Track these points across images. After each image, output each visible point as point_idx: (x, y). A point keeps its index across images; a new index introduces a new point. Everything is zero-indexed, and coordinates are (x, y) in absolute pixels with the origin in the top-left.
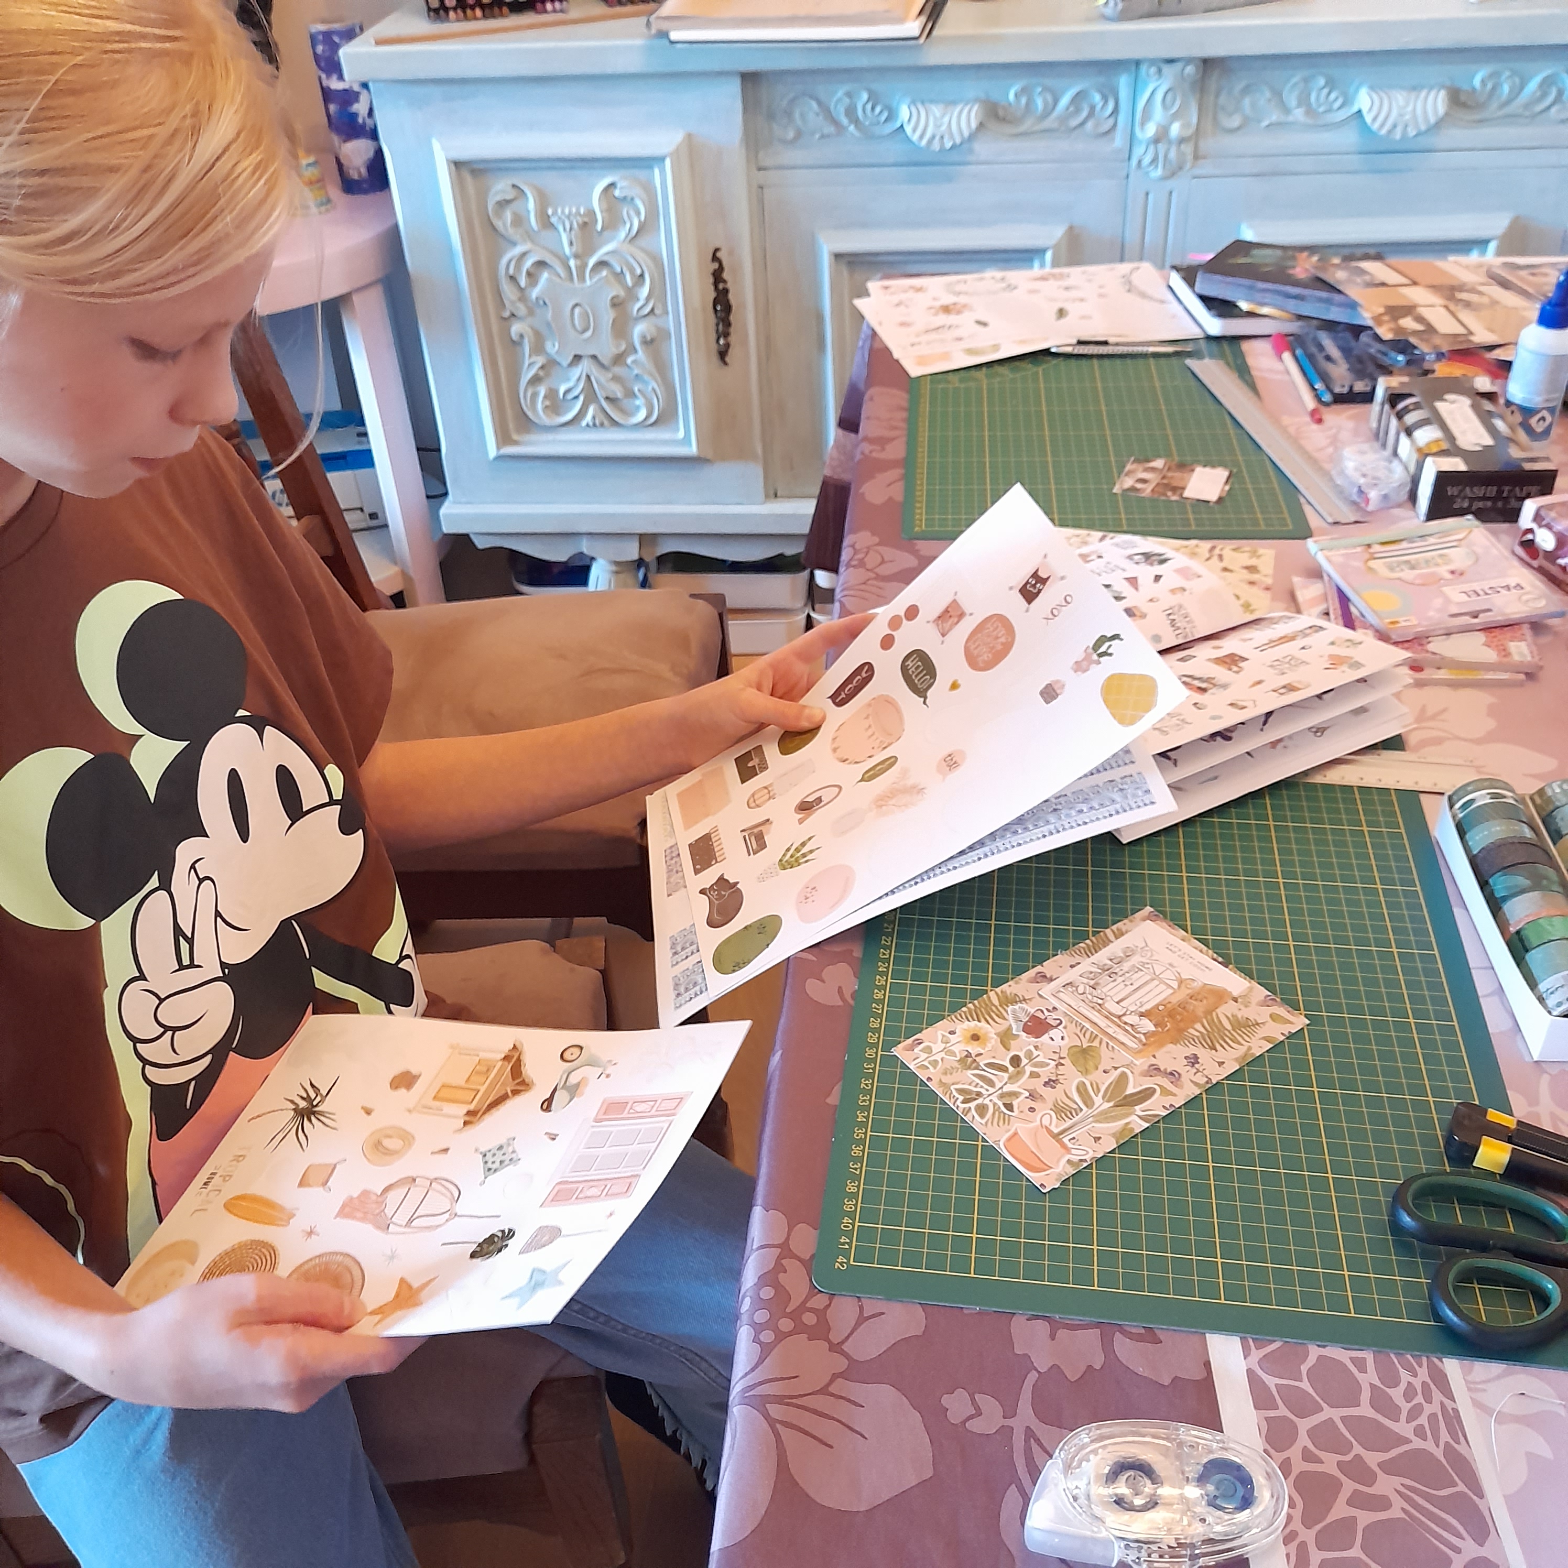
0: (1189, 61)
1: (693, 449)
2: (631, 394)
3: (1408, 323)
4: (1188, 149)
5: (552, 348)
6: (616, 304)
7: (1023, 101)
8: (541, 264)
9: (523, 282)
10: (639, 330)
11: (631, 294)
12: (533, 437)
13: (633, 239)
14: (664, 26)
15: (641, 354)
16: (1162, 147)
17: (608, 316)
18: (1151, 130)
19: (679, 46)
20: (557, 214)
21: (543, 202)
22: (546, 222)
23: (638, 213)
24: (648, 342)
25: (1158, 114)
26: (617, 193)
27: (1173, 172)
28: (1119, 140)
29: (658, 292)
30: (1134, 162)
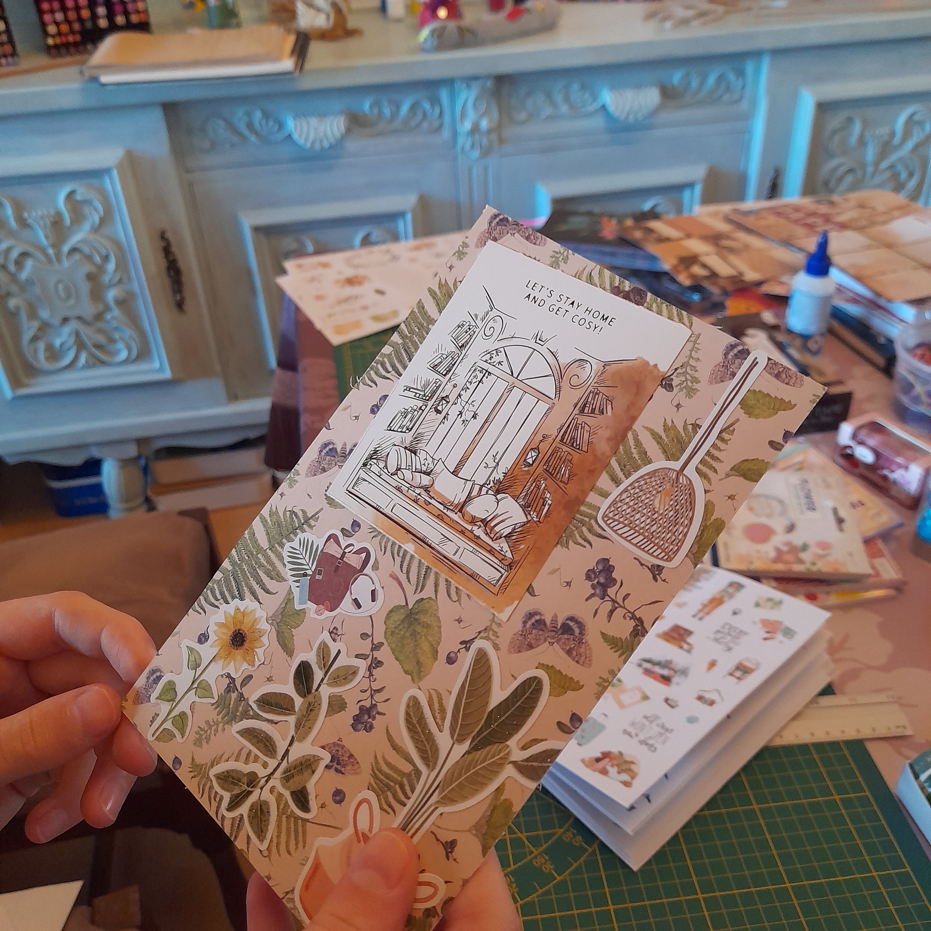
0: (487, 77)
1: (167, 374)
2: (112, 341)
3: (697, 270)
4: (494, 137)
5: (44, 314)
6: (90, 277)
7: (376, 111)
8: (24, 255)
9: (12, 268)
10: (111, 295)
11: (101, 269)
12: (40, 380)
13: (96, 230)
14: (95, 72)
15: (116, 312)
16: (477, 137)
17: (85, 287)
18: (468, 125)
19: (109, 88)
20: (31, 216)
21: (19, 208)
22: (23, 223)
23: (96, 210)
24: (121, 303)
25: (471, 115)
26: (78, 197)
27: (486, 152)
28: (446, 134)
29: (122, 265)
30: (459, 149)
